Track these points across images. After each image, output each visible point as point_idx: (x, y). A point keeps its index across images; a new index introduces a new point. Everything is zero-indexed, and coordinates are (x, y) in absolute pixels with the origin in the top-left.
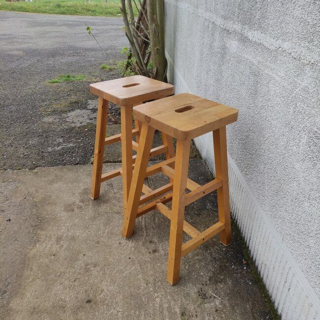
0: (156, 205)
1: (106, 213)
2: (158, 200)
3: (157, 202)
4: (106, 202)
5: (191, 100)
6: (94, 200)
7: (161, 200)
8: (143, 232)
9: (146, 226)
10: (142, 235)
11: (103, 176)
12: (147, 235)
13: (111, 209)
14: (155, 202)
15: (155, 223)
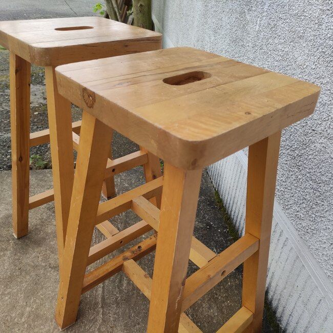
0: (122, 265)
1: (35, 267)
2: (128, 254)
3: (126, 259)
4: (38, 243)
5: (200, 60)
6: (19, 238)
7: (133, 252)
8: (98, 313)
9: (103, 299)
10: (94, 321)
11: (32, 199)
12: (104, 321)
13: (46, 259)
14: (121, 257)
15: (121, 292)
